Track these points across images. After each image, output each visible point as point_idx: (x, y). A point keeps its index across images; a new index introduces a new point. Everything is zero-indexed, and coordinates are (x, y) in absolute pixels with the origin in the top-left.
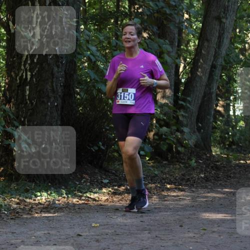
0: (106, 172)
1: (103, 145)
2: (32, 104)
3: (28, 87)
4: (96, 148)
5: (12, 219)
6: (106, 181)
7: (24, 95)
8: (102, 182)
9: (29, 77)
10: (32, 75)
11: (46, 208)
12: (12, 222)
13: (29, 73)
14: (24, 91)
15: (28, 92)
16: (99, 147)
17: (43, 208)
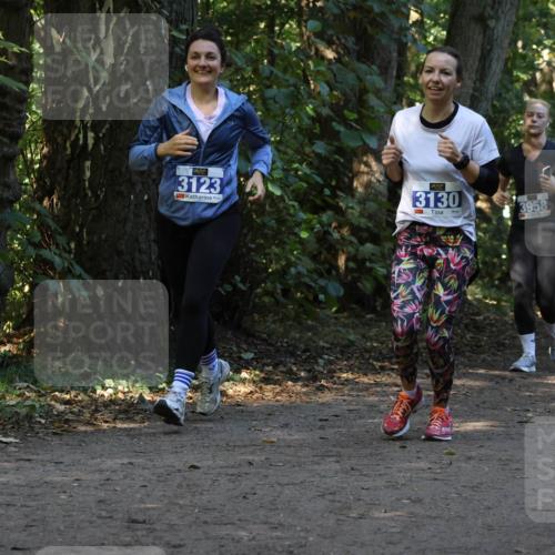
0: (250, 336)
1: (243, 282)
2: (97, 197)
3: (88, 163)
4: (229, 288)
5: (55, 434)
6: (248, 356)
7: (80, 180)
8: (240, 358)
9: (91, 142)
10: (97, 139)
11: (126, 412)
12: (56, 440)
13: (91, 135)
14: (81, 171)
15: (88, 174)
16: (235, 286)
17: (120, 412)
